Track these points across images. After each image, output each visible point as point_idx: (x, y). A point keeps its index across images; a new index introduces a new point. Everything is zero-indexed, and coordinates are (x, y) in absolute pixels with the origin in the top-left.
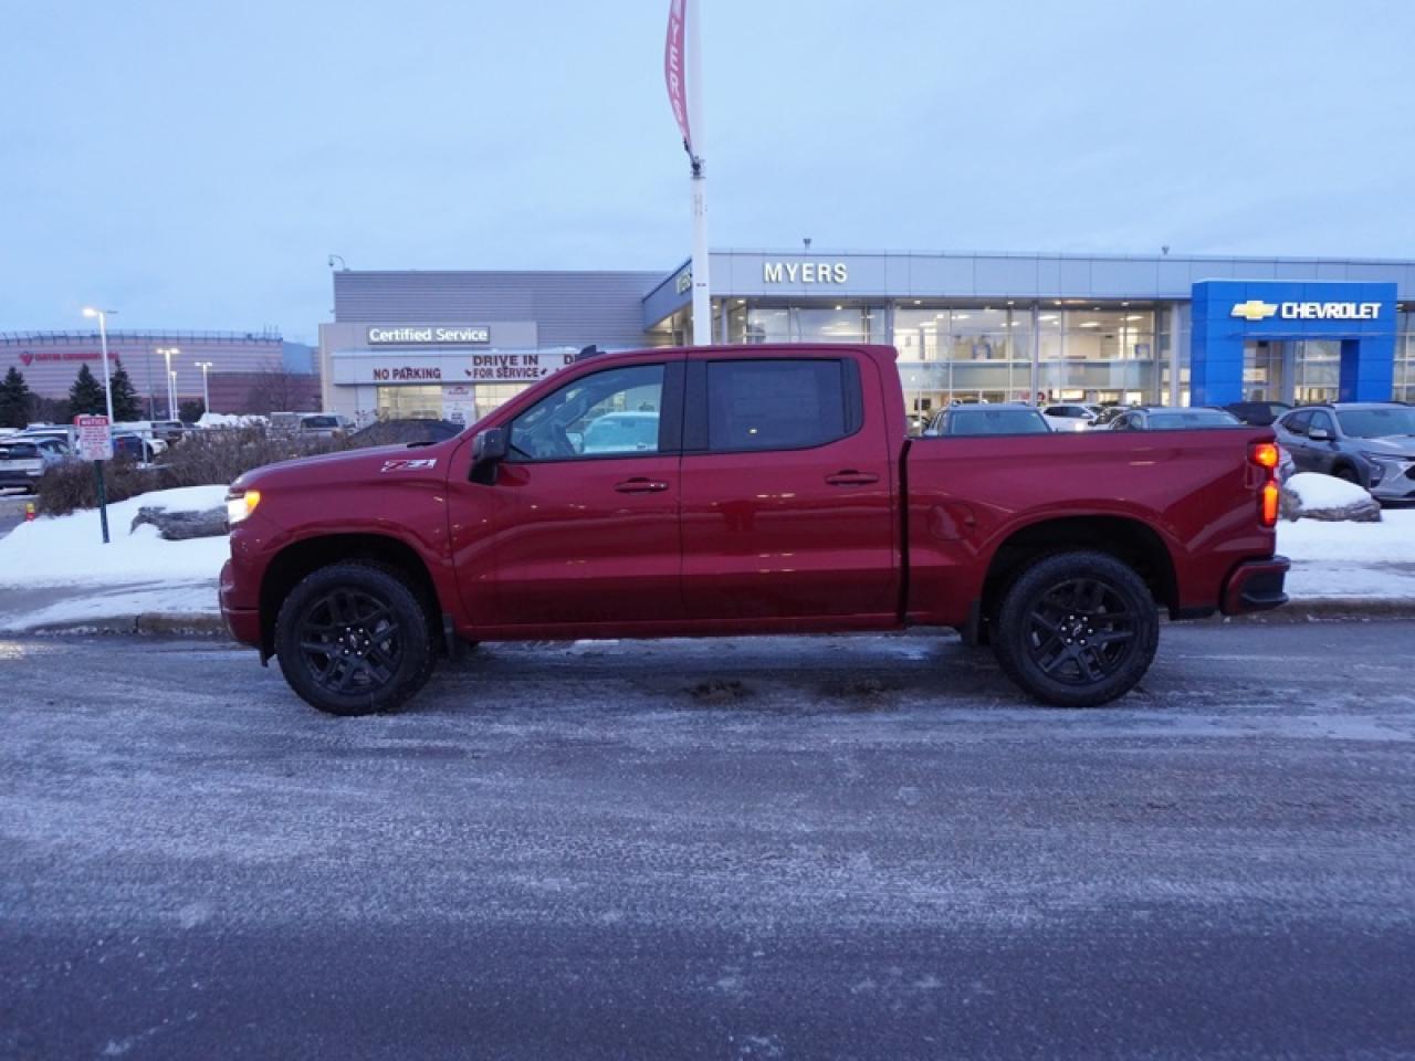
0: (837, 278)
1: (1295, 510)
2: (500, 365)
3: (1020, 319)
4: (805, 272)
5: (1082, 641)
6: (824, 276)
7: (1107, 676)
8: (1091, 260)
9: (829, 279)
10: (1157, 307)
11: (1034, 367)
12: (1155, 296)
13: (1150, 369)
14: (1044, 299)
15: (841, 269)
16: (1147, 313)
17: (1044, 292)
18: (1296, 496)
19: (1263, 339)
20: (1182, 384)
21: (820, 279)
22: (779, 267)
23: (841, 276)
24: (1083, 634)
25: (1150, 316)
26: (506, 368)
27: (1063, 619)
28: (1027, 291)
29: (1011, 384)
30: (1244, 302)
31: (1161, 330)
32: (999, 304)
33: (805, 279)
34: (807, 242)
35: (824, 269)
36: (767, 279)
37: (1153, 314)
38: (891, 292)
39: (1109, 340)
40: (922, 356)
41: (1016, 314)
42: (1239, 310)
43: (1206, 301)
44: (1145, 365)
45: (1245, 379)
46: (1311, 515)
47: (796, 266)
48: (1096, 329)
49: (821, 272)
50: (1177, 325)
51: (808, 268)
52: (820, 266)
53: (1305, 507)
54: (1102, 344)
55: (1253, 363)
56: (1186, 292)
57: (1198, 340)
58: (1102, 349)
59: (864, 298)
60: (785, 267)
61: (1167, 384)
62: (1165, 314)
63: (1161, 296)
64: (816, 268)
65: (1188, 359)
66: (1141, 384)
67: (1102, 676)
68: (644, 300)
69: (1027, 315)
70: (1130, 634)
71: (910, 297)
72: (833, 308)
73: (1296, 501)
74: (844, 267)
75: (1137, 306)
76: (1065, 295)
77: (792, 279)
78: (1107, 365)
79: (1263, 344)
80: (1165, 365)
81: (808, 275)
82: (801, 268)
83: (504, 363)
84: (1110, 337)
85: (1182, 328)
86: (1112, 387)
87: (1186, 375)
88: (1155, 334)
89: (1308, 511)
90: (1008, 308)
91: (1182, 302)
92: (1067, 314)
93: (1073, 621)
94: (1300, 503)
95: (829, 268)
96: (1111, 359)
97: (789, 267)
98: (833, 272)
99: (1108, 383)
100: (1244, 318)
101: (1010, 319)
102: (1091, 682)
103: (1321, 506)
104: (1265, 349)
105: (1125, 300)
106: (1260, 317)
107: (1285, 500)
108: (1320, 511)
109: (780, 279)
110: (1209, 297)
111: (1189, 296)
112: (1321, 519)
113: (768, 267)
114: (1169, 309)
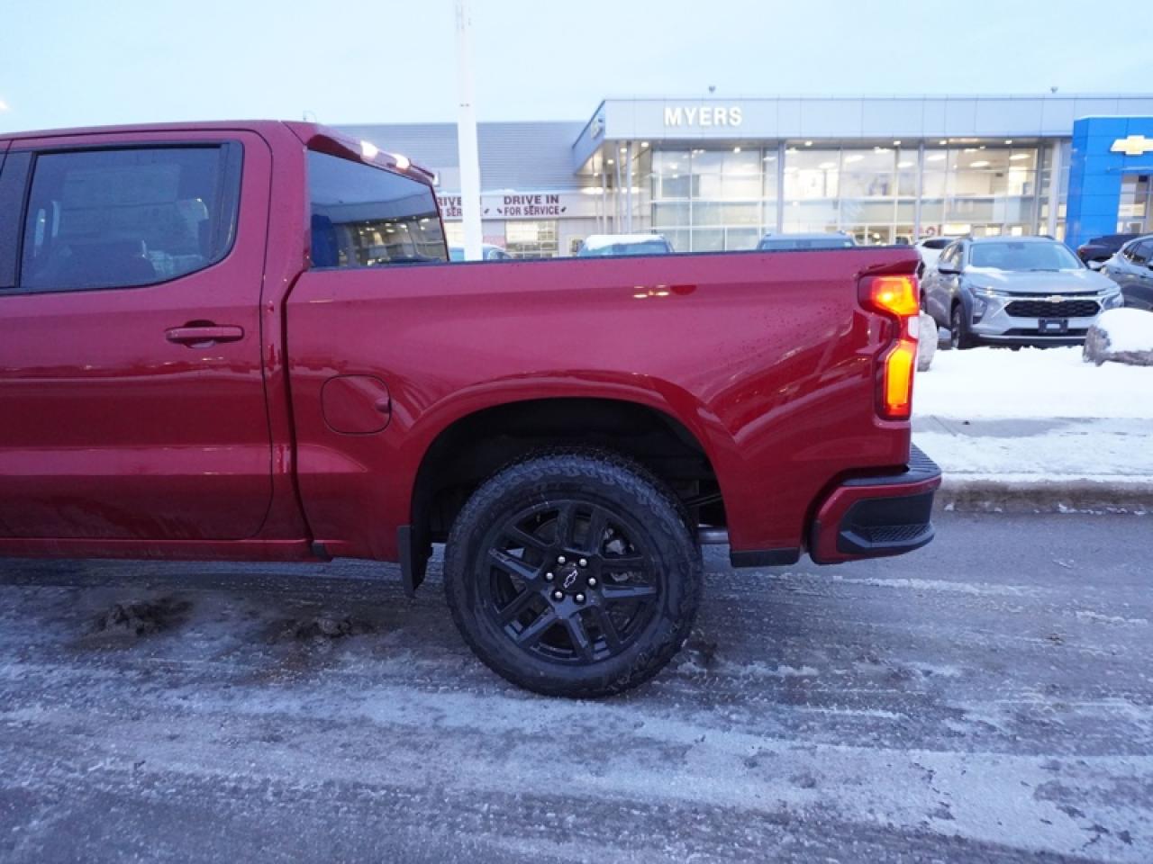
0: (732, 121)
1: (1102, 351)
2: (449, 206)
3: (908, 160)
4: (703, 116)
5: (580, 597)
6: (720, 120)
7: (614, 655)
8: (977, 99)
9: (724, 122)
10: (1041, 145)
11: (918, 203)
12: (1037, 134)
13: (1031, 203)
14: (928, 138)
15: (736, 112)
16: (1031, 151)
17: (929, 132)
18: (1104, 336)
19: (1145, 174)
20: (1059, 218)
21: (716, 122)
22: (678, 111)
23: (736, 120)
24: (581, 585)
25: (1033, 154)
26: (454, 208)
27: (547, 560)
28: (914, 132)
29: (895, 218)
30: (1125, 137)
31: (1043, 167)
32: (887, 144)
33: (702, 123)
34: (712, 89)
35: (720, 113)
36: (667, 122)
37: (1036, 151)
38: (782, 135)
39: (999, 179)
40: (825, 193)
41: (903, 154)
42: (1119, 145)
43: (1086, 137)
44: (1025, 200)
45: (1121, 214)
46: (1118, 358)
47: (694, 110)
48: (988, 168)
49: (717, 116)
50: (1058, 161)
51: (706, 113)
52: (717, 110)
53: (1112, 349)
54: (991, 182)
55: (1133, 197)
56: (1068, 130)
57: (1076, 177)
58: (991, 187)
59: (759, 140)
60: (684, 112)
61: (1045, 219)
62: (1047, 151)
63: (1044, 134)
64: (712, 113)
65: (1065, 195)
66: (1022, 218)
67: (607, 653)
68: (574, 146)
69: (914, 154)
70: (649, 590)
71: (800, 138)
72: (732, 150)
73: (1104, 341)
74: (739, 110)
75: (1020, 145)
76: (949, 134)
77: (690, 122)
78: (991, 201)
79: (1143, 179)
80: (1044, 201)
81: (706, 120)
82: (698, 113)
83: (452, 204)
84: (999, 175)
85: (1063, 164)
86: (994, 221)
87: (1063, 211)
88: (1037, 171)
89: (1116, 354)
90: (896, 148)
91: (1064, 139)
92: (954, 153)
93: (564, 564)
94: (1108, 344)
95: (725, 112)
96: (995, 196)
97: (687, 110)
98: (728, 116)
99: (991, 218)
100: (1123, 153)
101: (897, 160)
102: (586, 662)
103: (1133, 349)
104: (1144, 184)
105: (1009, 138)
106: (1140, 153)
107: (1094, 339)
108: (1130, 354)
109: (679, 122)
110: (1090, 133)
111: (1071, 133)
112: (1131, 363)
113: (668, 111)
114: (1051, 146)
